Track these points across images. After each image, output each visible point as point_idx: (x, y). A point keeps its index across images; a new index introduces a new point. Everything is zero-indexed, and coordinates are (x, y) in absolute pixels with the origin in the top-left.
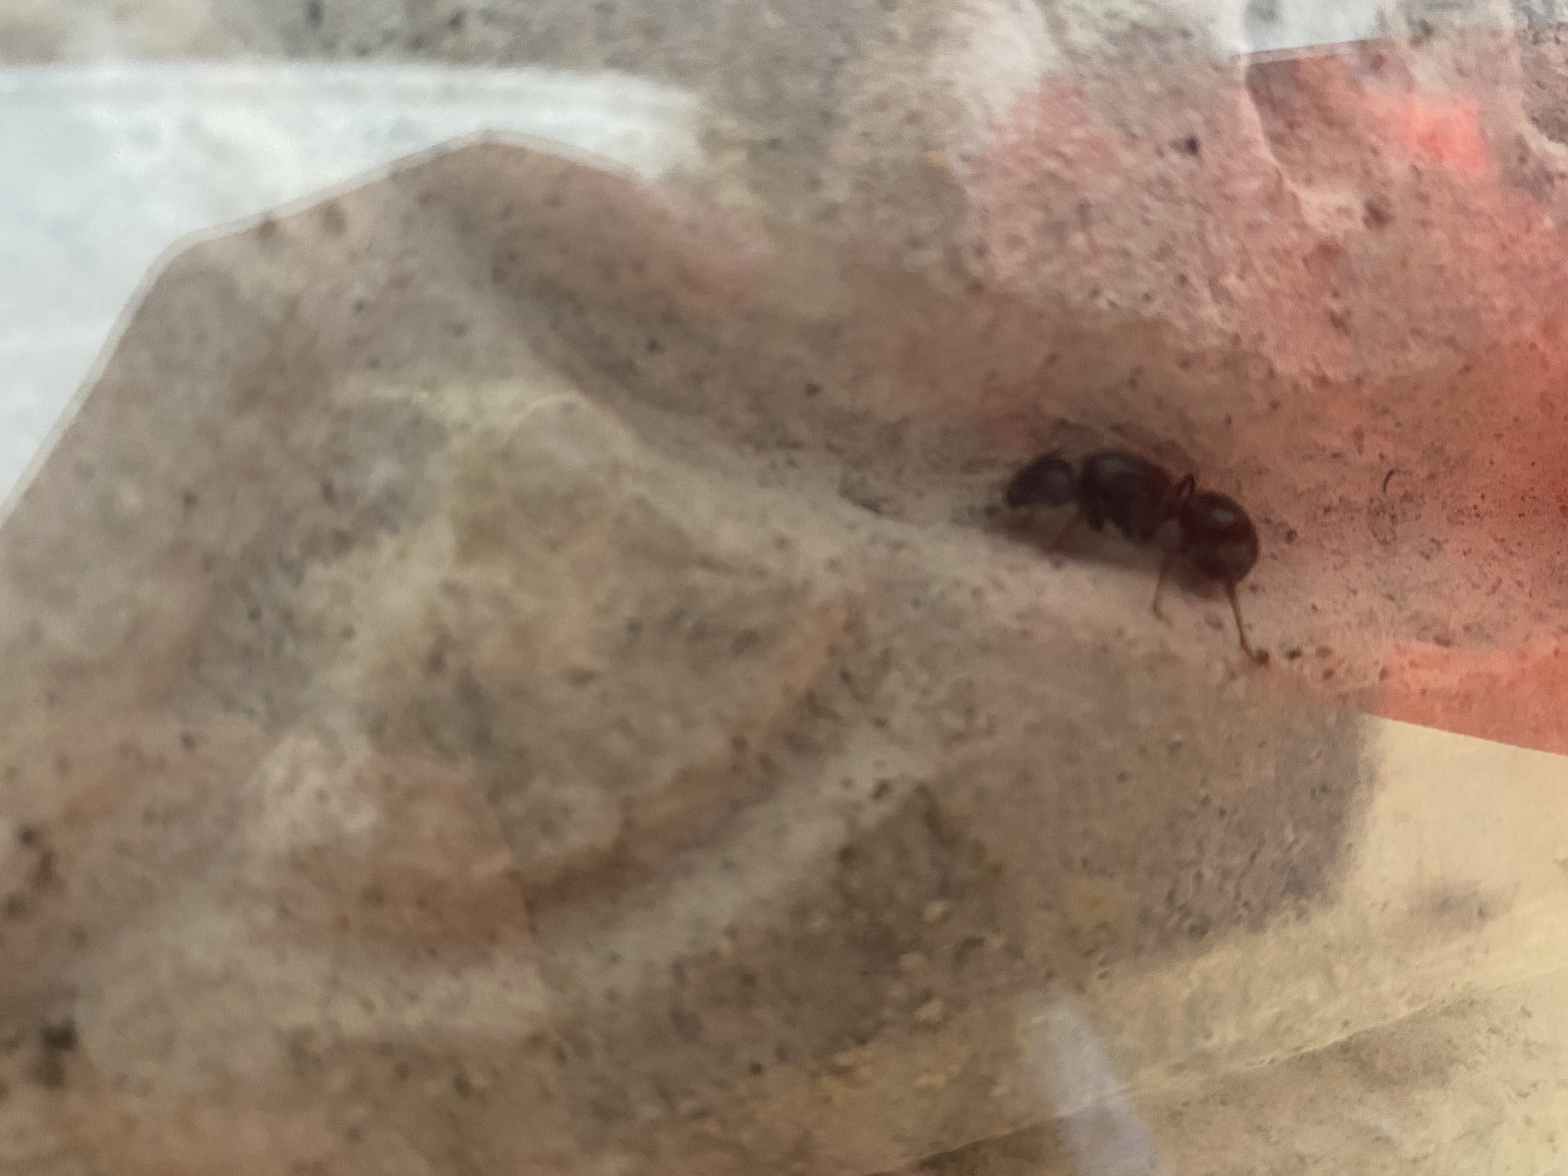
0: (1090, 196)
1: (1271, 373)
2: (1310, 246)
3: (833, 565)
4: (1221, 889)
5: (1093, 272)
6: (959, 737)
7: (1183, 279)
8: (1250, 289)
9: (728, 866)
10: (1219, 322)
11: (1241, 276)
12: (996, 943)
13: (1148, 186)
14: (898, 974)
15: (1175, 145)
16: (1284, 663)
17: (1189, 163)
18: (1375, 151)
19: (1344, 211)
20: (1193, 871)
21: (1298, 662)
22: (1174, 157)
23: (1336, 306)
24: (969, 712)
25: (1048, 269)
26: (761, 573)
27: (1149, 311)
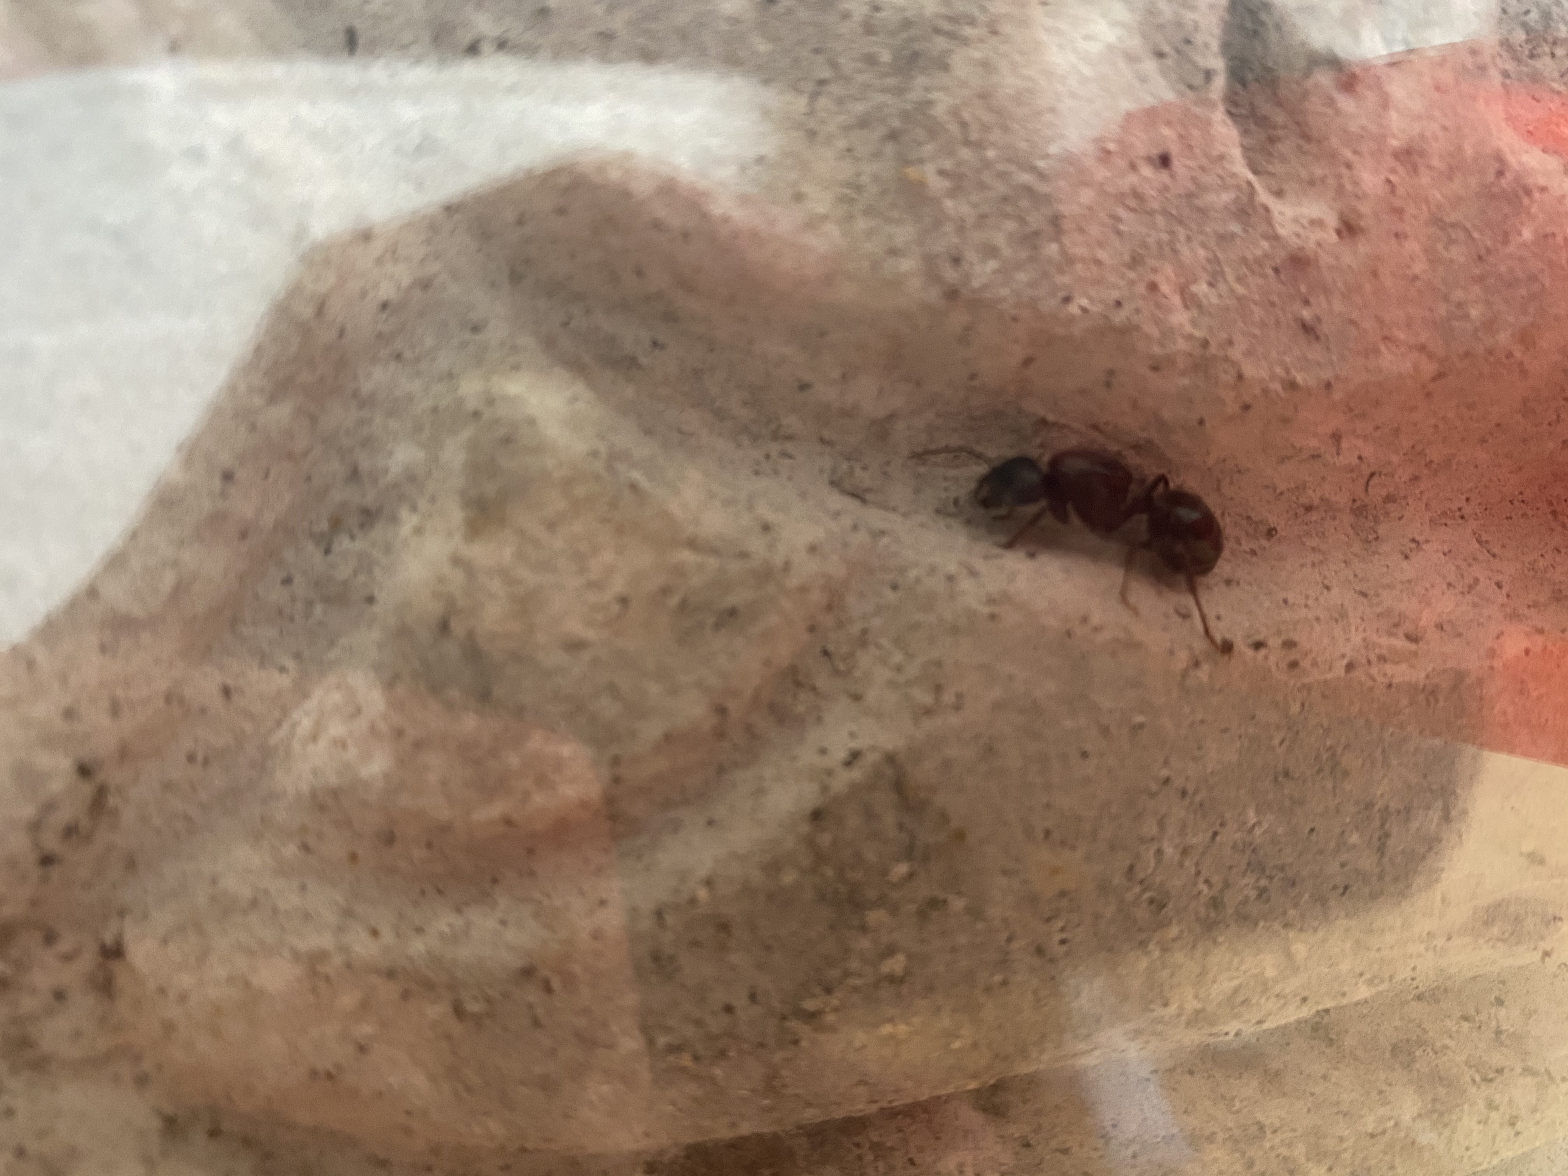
0: (1063, 209)
1: (1240, 377)
2: (1281, 256)
3: (813, 549)
4: (1181, 865)
5: (1064, 280)
6: (928, 712)
7: (1153, 287)
8: (1220, 296)
9: (711, 823)
10: (1188, 329)
11: (1211, 284)
12: (958, 904)
13: (1120, 197)
14: (864, 929)
15: (1149, 160)
16: (1249, 653)
17: (1164, 176)
18: (1349, 166)
19: (1316, 223)
20: (1153, 848)
21: (1263, 652)
22: (1147, 171)
23: (1306, 314)
24: (938, 689)
25: (1022, 277)
26: (744, 555)
27: (1119, 317)
